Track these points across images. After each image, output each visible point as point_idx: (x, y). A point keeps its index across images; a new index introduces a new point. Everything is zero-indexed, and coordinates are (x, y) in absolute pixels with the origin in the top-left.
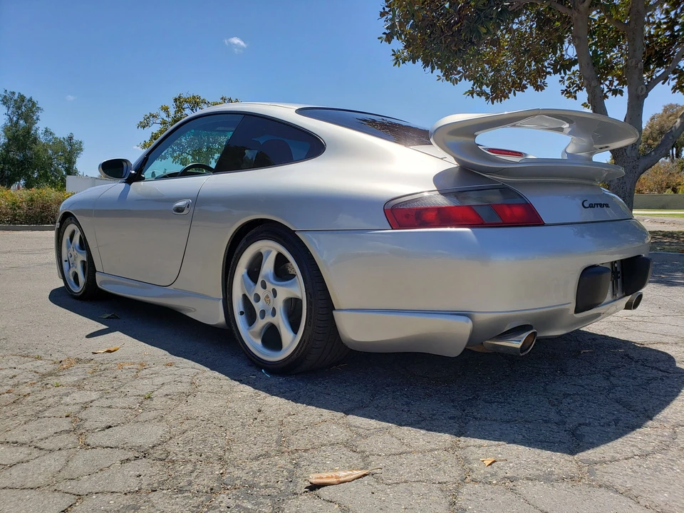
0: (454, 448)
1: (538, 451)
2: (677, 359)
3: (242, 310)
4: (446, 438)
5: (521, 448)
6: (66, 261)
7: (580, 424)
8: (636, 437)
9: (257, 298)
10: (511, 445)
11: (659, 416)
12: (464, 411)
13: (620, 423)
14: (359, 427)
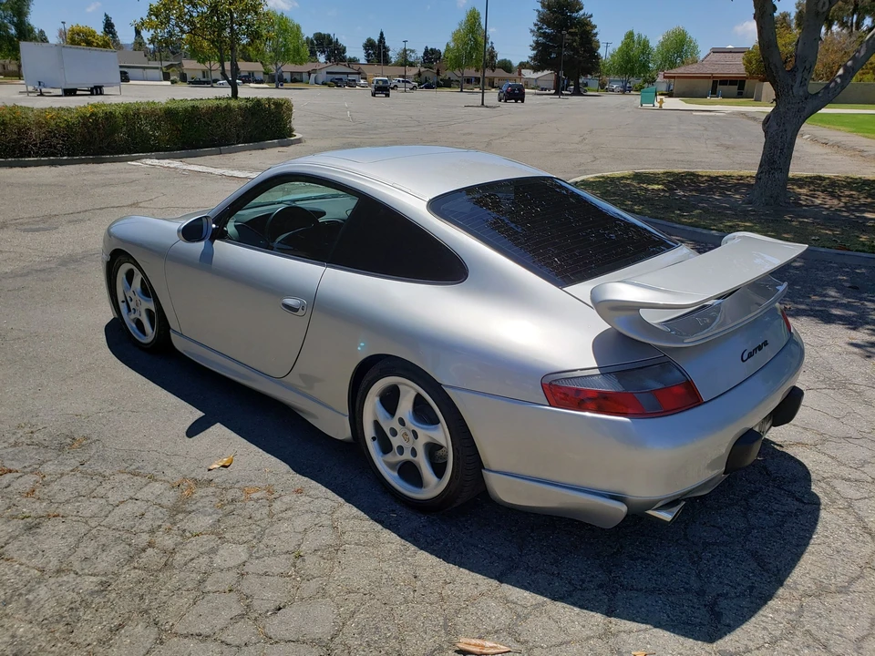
0: (606, 634)
1: (682, 639)
2: (813, 476)
3: (374, 435)
4: (598, 618)
5: (667, 634)
6: (123, 302)
7: (718, 595)
8: (766, 613)
9: (394, 433)
10: (657, 630)
11: (789, 581)
12: (610, 572)
13: (755, 593)
14: (516, 603)
